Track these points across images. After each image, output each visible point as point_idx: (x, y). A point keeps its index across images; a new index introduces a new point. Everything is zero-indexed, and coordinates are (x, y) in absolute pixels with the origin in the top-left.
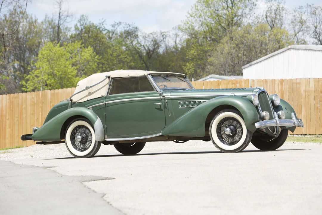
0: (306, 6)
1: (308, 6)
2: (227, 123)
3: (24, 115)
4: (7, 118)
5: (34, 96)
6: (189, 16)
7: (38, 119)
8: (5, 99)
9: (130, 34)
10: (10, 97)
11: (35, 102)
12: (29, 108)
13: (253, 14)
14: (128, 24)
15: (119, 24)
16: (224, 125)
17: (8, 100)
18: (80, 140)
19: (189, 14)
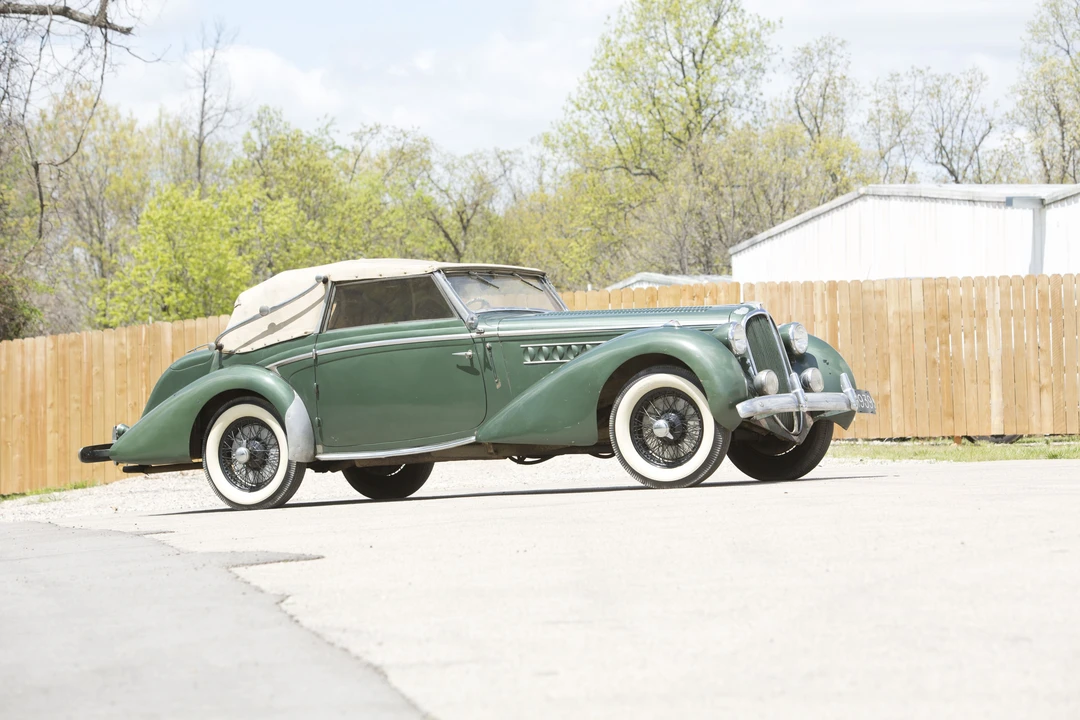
0: (910, 73)
1: (916, 73)
2: (659, 403)
3: (97, 395)
4: (49, 402)
5: (124, 340)
6: (572, 107)
7: (135, 404)
8: (40, 349)
9: (409, 158)
10: (55, 342)
11: (129, 357)
12: (111, 373)
13: (757, 95)
14: (402, 131)
15: (375, 131)
16: (650, 409)
17: (50, 353)
18: (245, 458)
19: (573, 102)
